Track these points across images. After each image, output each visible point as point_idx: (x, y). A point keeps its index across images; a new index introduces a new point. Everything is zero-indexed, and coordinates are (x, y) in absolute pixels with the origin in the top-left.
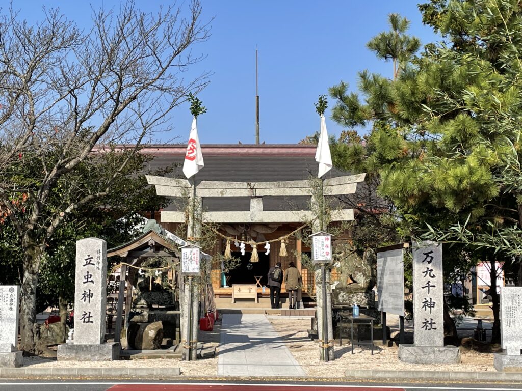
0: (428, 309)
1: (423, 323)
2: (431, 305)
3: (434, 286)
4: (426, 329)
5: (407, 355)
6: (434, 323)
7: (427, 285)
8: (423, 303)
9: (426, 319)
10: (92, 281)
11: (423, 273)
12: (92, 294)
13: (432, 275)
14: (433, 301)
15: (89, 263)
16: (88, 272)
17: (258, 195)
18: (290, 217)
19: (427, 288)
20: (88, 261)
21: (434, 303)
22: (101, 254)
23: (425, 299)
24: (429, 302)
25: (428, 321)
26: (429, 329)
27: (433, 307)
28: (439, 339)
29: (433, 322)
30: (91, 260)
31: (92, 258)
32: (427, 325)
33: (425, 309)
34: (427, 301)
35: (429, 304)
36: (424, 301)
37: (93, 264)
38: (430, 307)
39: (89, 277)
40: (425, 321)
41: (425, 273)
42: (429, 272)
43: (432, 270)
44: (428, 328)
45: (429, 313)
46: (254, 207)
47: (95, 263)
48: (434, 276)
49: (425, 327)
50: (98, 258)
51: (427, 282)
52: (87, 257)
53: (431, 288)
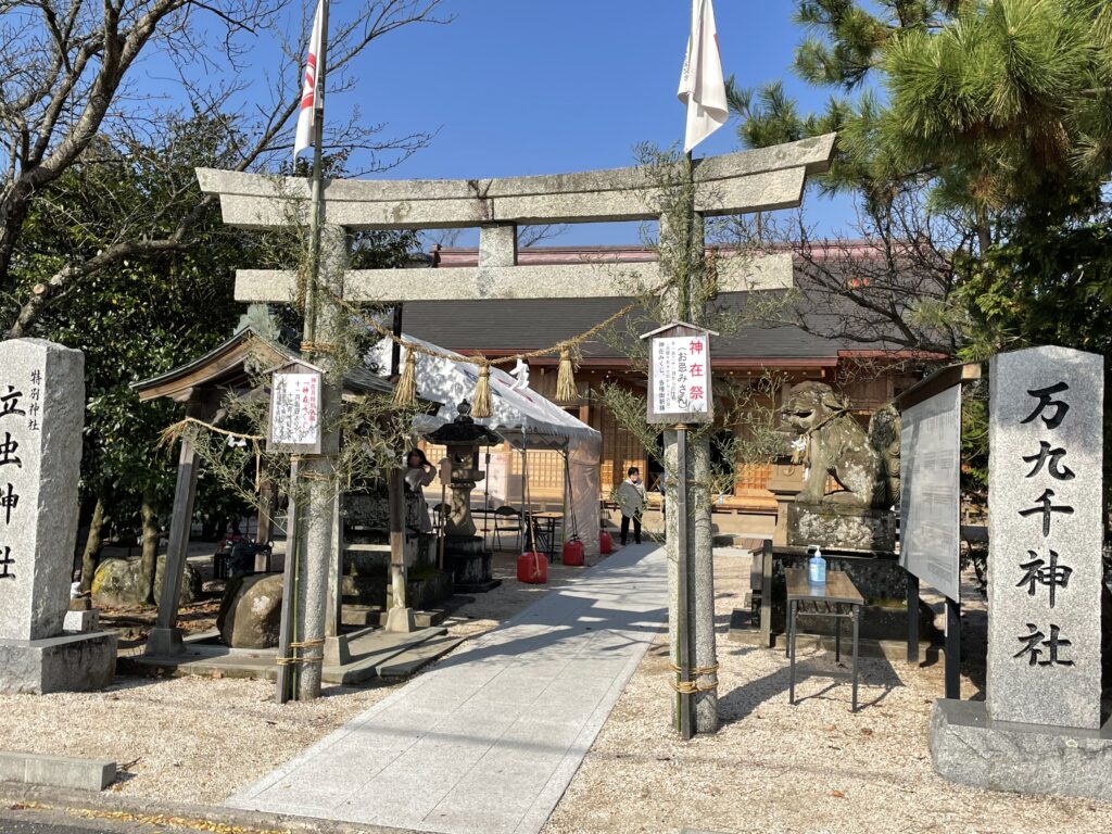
0: (1042, 589)
1: (1022, 639)
2: (1052, 575)
3: (1068, 510)
4: (1033, 661)
5: (957, 755)
6: (1066, 642)
7: (1042, 504)
8: (1023, 567)
9: (1031, 626)
10: (17, 460)
11: (1027, 459)
12: (17, 498)
13: (1062, 471)
14: (1060, 561)
15: (12, 410)
16: (8, 435)
17: (499, 217)
18: (593, 284)
19: (1041, 514)
20: (10, 402)
21: (1068, 570)
22: (43, 382)
23: (1032, 553)
24: (1048, 564)
25: (1040, 634)
26: (1043, 664)
27: (1063, 583)
28: (1084, 700)
29: (1061, 637)
30: (15, 402)
31: (19, 394)
32: (1039, 646)
33: (1032, 591)
34: (1041, 562)
35: (1043, 574)
36: (1028, 560)
37: (23, 412)
38: (1052, 584)
39: (11, 447)
40: (1027, 633)
41: (1035, 462)
42: (1049, 458)
43: (1060, 452)
44: (1040, 658)
45: (1048, 605)
46: (489, 255)
47: (27, 410)
48: (1068, 474)
49: (1028, 656)
50: (35, 394)
51: (1041, 494)
52: (6, 393)
53: (1054, 515)
